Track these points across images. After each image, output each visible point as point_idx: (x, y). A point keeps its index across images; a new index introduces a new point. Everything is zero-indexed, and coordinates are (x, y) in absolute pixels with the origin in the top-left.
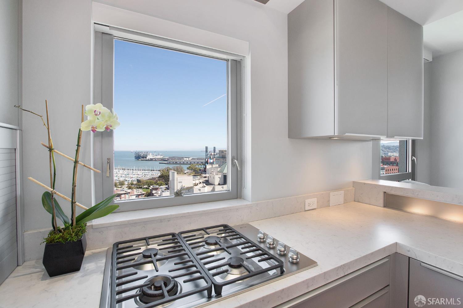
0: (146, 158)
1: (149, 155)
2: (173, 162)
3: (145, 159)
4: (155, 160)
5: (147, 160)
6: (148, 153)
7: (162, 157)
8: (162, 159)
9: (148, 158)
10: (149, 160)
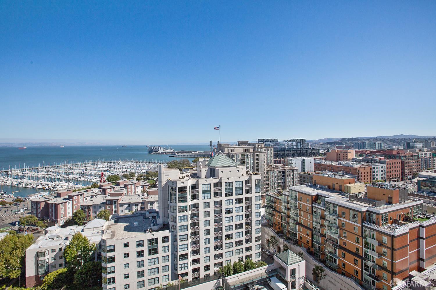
0: (158, 152)
1: (160, 149)
2: (181, 156)
3: (156, 153)
4: (165, 154)
5: (158, 154)
6: (159, 147)
7: (171, 151)
8: (171, 153)
9: (159, 152)
10: (159, 154)
